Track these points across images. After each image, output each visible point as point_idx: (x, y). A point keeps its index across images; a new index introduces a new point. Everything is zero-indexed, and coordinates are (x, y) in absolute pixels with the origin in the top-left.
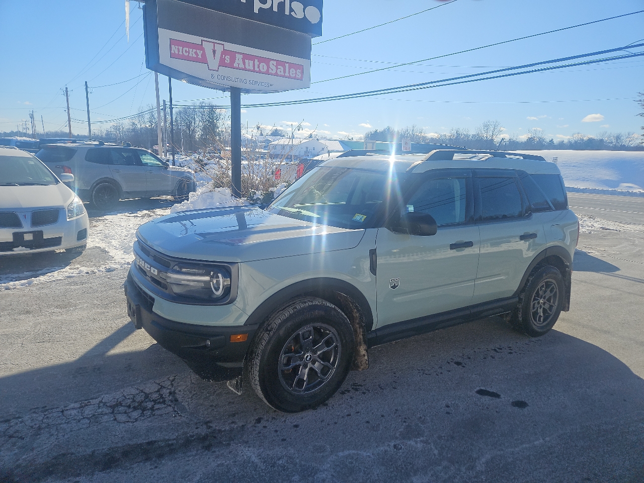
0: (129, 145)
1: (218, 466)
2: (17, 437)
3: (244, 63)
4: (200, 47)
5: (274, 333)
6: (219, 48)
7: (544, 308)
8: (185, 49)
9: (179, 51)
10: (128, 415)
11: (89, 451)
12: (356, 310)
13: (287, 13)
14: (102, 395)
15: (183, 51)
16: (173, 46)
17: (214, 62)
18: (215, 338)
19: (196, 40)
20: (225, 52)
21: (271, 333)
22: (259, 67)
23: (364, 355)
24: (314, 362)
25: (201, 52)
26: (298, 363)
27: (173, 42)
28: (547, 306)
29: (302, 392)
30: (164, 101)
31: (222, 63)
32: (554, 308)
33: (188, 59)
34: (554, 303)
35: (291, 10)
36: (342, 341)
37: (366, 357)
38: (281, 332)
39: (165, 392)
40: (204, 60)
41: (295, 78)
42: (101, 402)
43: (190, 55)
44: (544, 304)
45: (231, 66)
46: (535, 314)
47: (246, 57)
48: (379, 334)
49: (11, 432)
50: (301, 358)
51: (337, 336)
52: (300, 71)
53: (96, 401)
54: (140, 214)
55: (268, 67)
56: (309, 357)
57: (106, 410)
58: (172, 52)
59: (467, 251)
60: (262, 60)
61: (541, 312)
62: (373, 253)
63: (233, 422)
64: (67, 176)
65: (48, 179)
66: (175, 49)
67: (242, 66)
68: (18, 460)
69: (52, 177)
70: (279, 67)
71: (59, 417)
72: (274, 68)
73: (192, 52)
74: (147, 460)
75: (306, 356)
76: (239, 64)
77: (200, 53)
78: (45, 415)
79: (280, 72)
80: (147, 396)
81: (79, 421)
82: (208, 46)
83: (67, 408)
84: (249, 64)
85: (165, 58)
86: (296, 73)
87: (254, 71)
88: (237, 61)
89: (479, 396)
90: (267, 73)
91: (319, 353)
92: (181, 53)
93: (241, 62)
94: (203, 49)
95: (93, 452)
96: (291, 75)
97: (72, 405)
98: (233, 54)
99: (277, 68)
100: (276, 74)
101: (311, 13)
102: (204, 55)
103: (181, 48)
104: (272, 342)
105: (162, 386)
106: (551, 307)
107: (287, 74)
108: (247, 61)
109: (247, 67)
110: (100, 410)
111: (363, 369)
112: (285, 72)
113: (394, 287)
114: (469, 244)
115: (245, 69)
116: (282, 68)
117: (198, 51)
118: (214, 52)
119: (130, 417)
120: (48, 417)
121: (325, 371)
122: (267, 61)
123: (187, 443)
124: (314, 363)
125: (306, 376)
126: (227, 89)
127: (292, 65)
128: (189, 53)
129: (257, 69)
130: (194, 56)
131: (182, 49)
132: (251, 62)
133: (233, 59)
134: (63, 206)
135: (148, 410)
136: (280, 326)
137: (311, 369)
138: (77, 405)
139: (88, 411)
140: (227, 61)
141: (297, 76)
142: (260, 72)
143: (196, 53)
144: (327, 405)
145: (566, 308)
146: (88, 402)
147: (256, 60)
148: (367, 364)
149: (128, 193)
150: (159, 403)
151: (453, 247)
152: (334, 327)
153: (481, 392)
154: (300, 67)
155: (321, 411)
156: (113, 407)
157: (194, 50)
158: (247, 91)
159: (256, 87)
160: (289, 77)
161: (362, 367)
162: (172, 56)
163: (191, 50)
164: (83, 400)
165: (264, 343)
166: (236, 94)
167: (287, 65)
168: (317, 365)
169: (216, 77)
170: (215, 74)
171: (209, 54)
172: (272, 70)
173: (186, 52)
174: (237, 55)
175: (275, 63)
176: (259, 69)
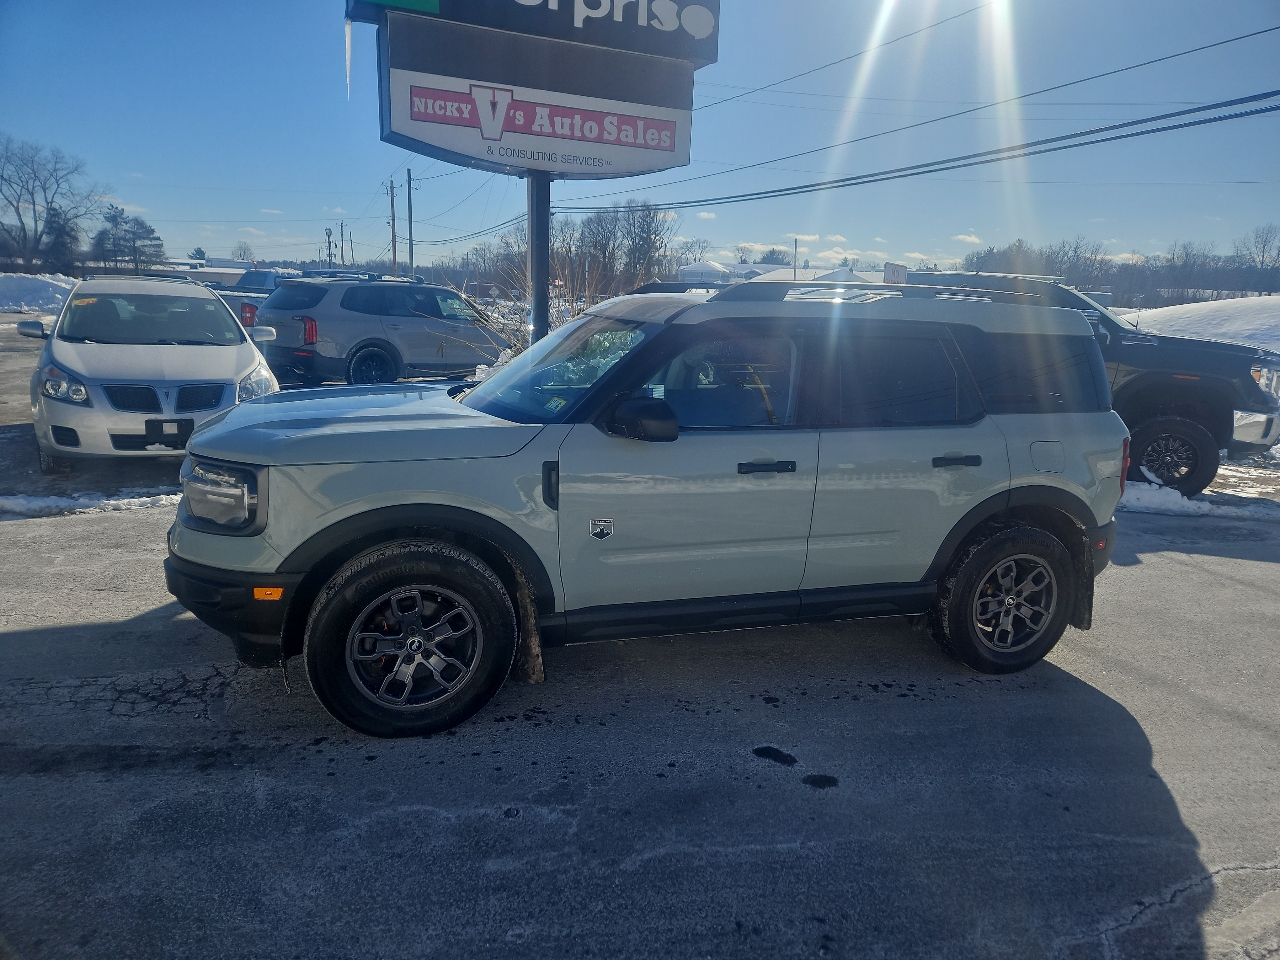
0: (420, 281)
1: (198, 794)
3: (552, 124)
4: (467, 98)
5: (336, 593)
6: (504, 99)
8: (438, 103)
9: (426, 108)
10: (133, 707)
11: (38, 745)
13: (642, 21)
14: (123, 673)
15: (435, 107)
16: (416, 100)
17: (492, 124)
18: (228, 590)
19: (460, 85)
20: (515, 105)
22: (582, 130)
23: (537, 656)
24: (427, 655)
25: (469, 107)
26: (391, 651)
27: (415, 91)
28: (1026, 612)
29: (401, 705)
31: (509, 126)
32: (1046, 620)
33: (444, 120)
34: (1047, 608)
35: (651, 16)
36: (484, 623)
37: (541, 660)
38: (349, 593)
39: (216, 682)
40: (473, 122)
41: (657, 148)
42: (112, 683)
43: (448, 113)
44: (1018, 606)
45: (526, 130)
47: (556, 111)
48: (571, 620)
50: (400, 644)
51: (473, 612)
52: (668, 133)
53: (107, 681)
55: (602, 129)
56: (416, 644)
57: (109, 695)
58: (416, 109)
59: (781, 483)
60: (588, 115)
61: (1006, 622)
62: (551, 469)
63: (276, 738)
64: (261, 330)
65: (229, 335)
66: (419, 104)
67: (547, 129)
69: (238, 334)
70: (623, 127)
71: (39, 695)
72: (614, 131)
73: (451, 109)
74: (106, 768)
75: (409, 641)
76: (541, 126)
77: (466, 109)
78: (23, 690)
79: (627, 136)
80: (184, 684)
81: (60, 705)
82: (483, 94)
83: (59, 685)
84: (562, 125)
86: (660, 139)
87: (572, 138)
88: (538, 121)
89: (759, 759)
90: (599, 140)
91: (438, 639)
93: (546, 122)
94: (473, 102)
95: (44, 746)
96: (649, 142)
97: (70, 682)
98: (530, 109)
99: (620, 131)
100: (618, 142)
101: (695, 21)
102: (474, 111)
105: (218, 673)
106: (1037, 615)
107: (640, 141)
108: (557, 120)
109: (559, 131)
110: (101, 694)
111: (536, 682)
112: (635, 136)
113: (601, 535)
114: (787, 467)
115: (554, 135)
116: (630, 130)
117: (463, 106)
118: (494, 105)
120: (23, 693)
121: (449, 673)
122: (598, 117)
123: (181, 757)
125: (409, 678)
126: (524, 172)
127: (650, 123)
129: (578, 133)
130: (456, 114)
132: (567, 121)
133: (530, 118)
134: (232, 380)
135: (169, 703)
136: (349, 581)
137: (421, 667)
138: (77, 682)
139: (84, 693)
140: (520, 121)
141: (662, 144)
142: (583, 138)
143: (459, 110)
144: (454, 734)
145: (1080, 621)
146: (95, 681)
147: (577, 118)
148: (542, 673)
149: (414, 366)
150: (193, 696)
151: (745, 469)
153: (766, 753)
154: (668, 125)
156: (123, 692)
158: (563, 176)
159: (576, 168)
160: (646, 146)
161: (534, 677)
162: (415, 117)
163: (449, 104)
164: (91, 677)
167: (640, 124)
168: (433, 660)
169: (496, 152)
170: (495, 146)
171: (484, 110)
172: (609, 134)
173: (441, 108)
174: (538, 109)
175: (615, 120)
176: (583, 134)
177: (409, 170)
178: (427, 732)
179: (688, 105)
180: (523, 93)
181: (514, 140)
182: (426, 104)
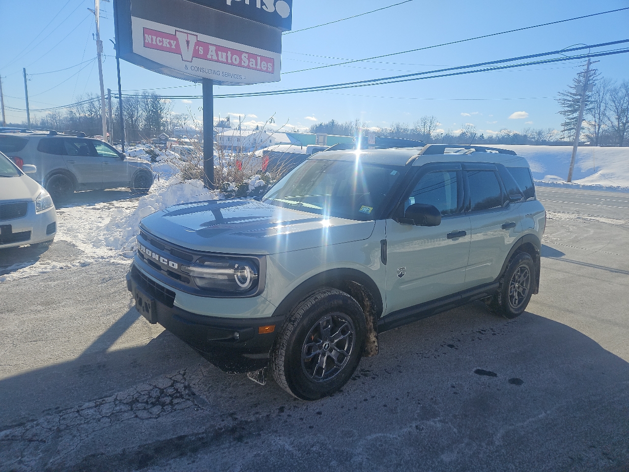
1: (255, 456)
2: (37, 440)
3: (217, 55)
4: (173, 37)
5: (298, 324)
6: (193, 40)
7: (518, 292)
8: (158, 39)
9: (152, 41)
10: (148, 412)
11: (119, 450)
12: (367, 299)
13: (258, 6)
14: (115, 392)
15: (156, 40)
16: (146, 35)
17: (187, 53)
18: (245, 330)
19: (170, 29)
20: (198, 43)
21: (296, 324)
22: (231, 59)
23: (374, 342)
25: (175, 42)
26: (318, 351)
27: (146, 31)
28: (521, 290)
29: (321, 379)
30: (109, 91)
31: (196, 55)
32: (527, 291)
33: (162, 49)
34: (526, 287)
35: (262, 4)
36: (356, 328)
37: (376, 344)
38: (305, 322)
39: (180, 386)
40: (177, 51)
41: (267, 71)
42: (116, 399)
43: (164, 45)
44: (519, 287)
45: (204, 57)
46: (512, 297)
47: (219, 48)
48: (387, 320)
49: (29, 435)
50: (320, 347)
51: (352, 324)
52: (271, 64)
53: (111, 399)
54: (97, 206)
55: (241, 59)
56: (327, 345)
57: (123, 408)
58: (146, 41)
59: (461, 240)
60: (234, 52)
61: (516, 294)
62: (384, 243)
63: (257, 413)
64: (28, 167)
65: (10, 171)
66: (148, 38)
67: (215, 58)
68: (46, 464)
69: (15, 169)
70: (251, 60)
71: (76, 417)
72: (247, 62)
73: (166, 42)
74: (182, 455)
75: (324, 345)
76: (212, 56)
77: (173, 43)
78: (61, 416)
79: (252, 64)
80: (162, 391)
81: (99, 421)
82: (183, 36)
83: (82, 408)
84: (222, 56)
85: (138, 47)
86: (267, 68)
87: (227, 63)
88: (210, 53)
89: (478, 376)
90: (240, 65)
91: (336, 341)
92: (154, 43)
93: (214, 53)
94: (177, 40)
95: (124, 450)
96: (262, 68)
97: (87, 404)
98: (206, 46)
99: (249, 61)
100: (248, 67)
101: (282, 9)
102: (178, 45)
103: (154, 38)
104: (296, 332)
105: (174, 381)
106: (524, 290)
107: (258, 67)
108: (220, 53)
109: (220, 59)
110: (118, 408)
111: (373, 355)
112: (256, 65)
113: (401, 276)
114: (463, 234)
115: (218, 61)
116: (254, 61)
117: (172, 42)
118: (188, 42)
119: (151, 413)
120: (64, 419)
121: (341, 358)
122: (239, 53)
123: (218, 436)
124: (331, 351)
125: (324, 364)
126: (200, 80)
127: (263, 59)
128: (163, 43)
129: (229, 61)
130: (168, 46)
131: (156, 39)
132: (224, 54)
133: (206, 51)
134: (31, 199)
135: (167, 405)
136: (304, 315)
137: (329, 357)
138: (92, 404)
139: (106, 409)
140: (201, 51)
141: (269, 70)
142: (232, 64)
143: (170, 43)
144: (342, 391)
145: (536, 291)
146: (103, 401)
147: (229, 52)
148: (377, 350)
149: (83, 184)
150: (177, 397)
152: (350, 316)
153: (478, 372)
154: (271, 60)
155: (338, 398)
156: (131, 404)
157: (168, 41)
158: (220, 83)
159: (229, 79)
160: (261, 70)
161: (372, 353)
162: (146, 45)
163: (164, 40)
164: (97, 399)
165: (289, 333)
166: (208, 86)
167: (259, 58)
168: (333, 352)
169: (189, 68)
170: (188, 64)
171: (183, 45)
172: (244, 62)
173: (160, 42)
174: (210, 47)
175: (247, 55)
176: (232, 62)
177: (24, 69)
178: (330, 393)
180: (203, 38)
181: (198, 62)
182: (152, 39)
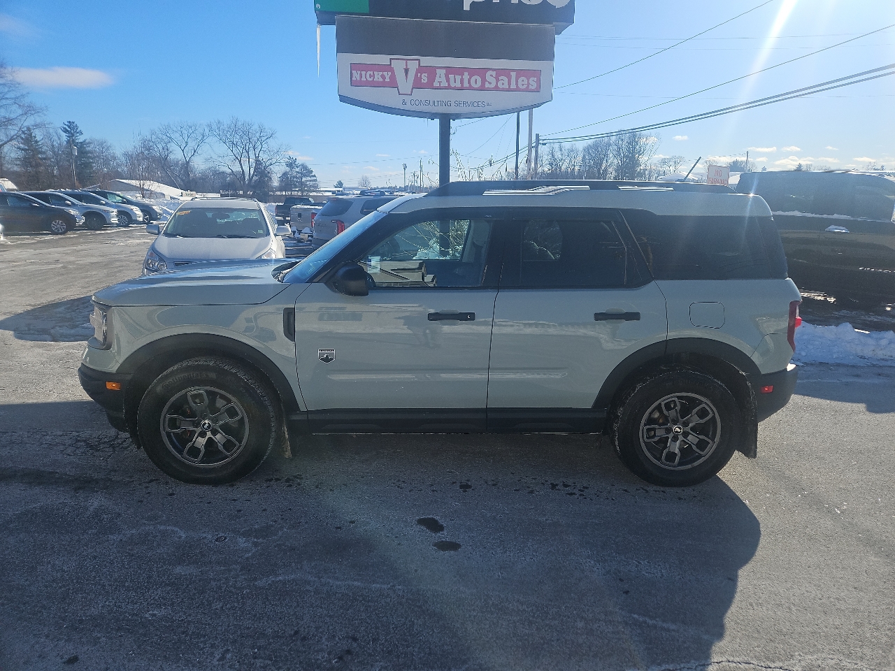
3: (448, 80)
4: (389, 68)
6: (413, 66)
7: (683, 442)
8: (369, 73)
9: (361, 77)
15: (366, 76)
16: (354, 72)
17: (405, 84)
19: (383, 59)
20: (421, 69)
22: (469, 82)
23: (288, 439)
25: (390, 73)
27: (354, 66)
29: (197, 463)
30: (537, 136)
31: (418, 85)
32: (712, 447)
33: (373, 84)
36: (249, 415)
38: (158, 389)
40: (393, 84)
41: (527, 90)
43: (376, 79)
44: (685, 434)
45: (430, 85)
46: (656, 447)
47: (450, 70)
48: (311, 417)
50: (197, 424)
51: (240, 407)
52: (535, 79)
55: (484, 80)
58: (354, 79)
59: (461, 328)
60: (473, 72)
61: (674, 446)
62: (289, 313)
66: (356, 75)
67: (444, 84)
70: (500, 78)
72: (493, 81)
73: (378, 77)
75: (202, 423)
76: (440, 82)
77: (387, 75)
79: (503, 84)
82: (399, 64)
84: (455, 81)
86: (528, 84)
87: (462, 88)
88: (437, 79)
90: (482, 89)
91: (221, 422)
92: (364, 79)
93: (443, 79)
94: (392, 70)
96: (521, 86)
98: (431, 71)
99: (498, 80)
100: (496, 88)
102: (393, 77)
106: (703, 443)
107: (513, 86)
108: (451, 76)
109: (453, 85)
112: (509, 84)
113: (327, 360)
114: (467, 317)
115: (449, 87)
116: (506, 79)
117: (385, 73)
118: (407, 71)
121: (228, 446)
122: (482, 72)
124: (214, 433)
125: (202, 446)
127: (520, 73)
129: (466, 85)
130: (381, 80)
132: (458, 78)
133: (432, 77)
137: (211, 440)
140: (425, 80)
141: (531, 87)
142: (470, 88)
143: (383, 77)
147: (466, 74)
151: (434, 317)
153: (425, 521)
154: (536, 74)
159: (465, 110)
160: (518, 90)
161: (287, 454)
162: (353, 84)
163: (376, 73)
166: (445, 122)
167: (513, 74)
168: (218, 436)
169: (408, 103)
170: (408, 99)
171: (400, 75)
172: (490, 83)
173: (371, 76)
174: (438, 71)
175: (494, 73)
176: (470, 85)
178: (215, 482)
179: (550, 56)
180: (427, 61)
181: (421, 94)
182: (361, 74)
